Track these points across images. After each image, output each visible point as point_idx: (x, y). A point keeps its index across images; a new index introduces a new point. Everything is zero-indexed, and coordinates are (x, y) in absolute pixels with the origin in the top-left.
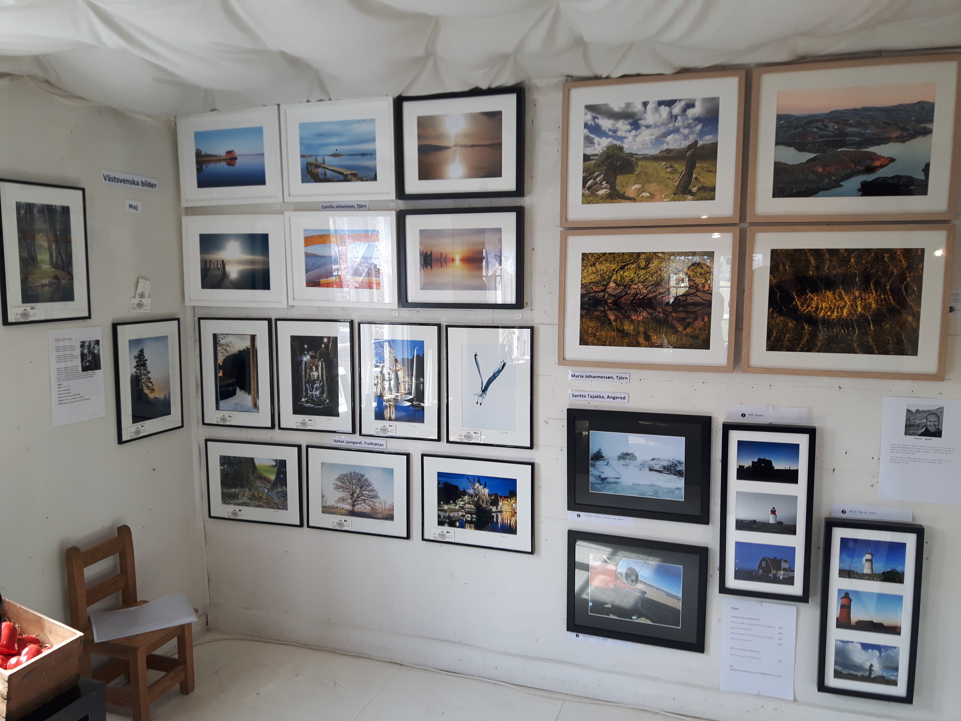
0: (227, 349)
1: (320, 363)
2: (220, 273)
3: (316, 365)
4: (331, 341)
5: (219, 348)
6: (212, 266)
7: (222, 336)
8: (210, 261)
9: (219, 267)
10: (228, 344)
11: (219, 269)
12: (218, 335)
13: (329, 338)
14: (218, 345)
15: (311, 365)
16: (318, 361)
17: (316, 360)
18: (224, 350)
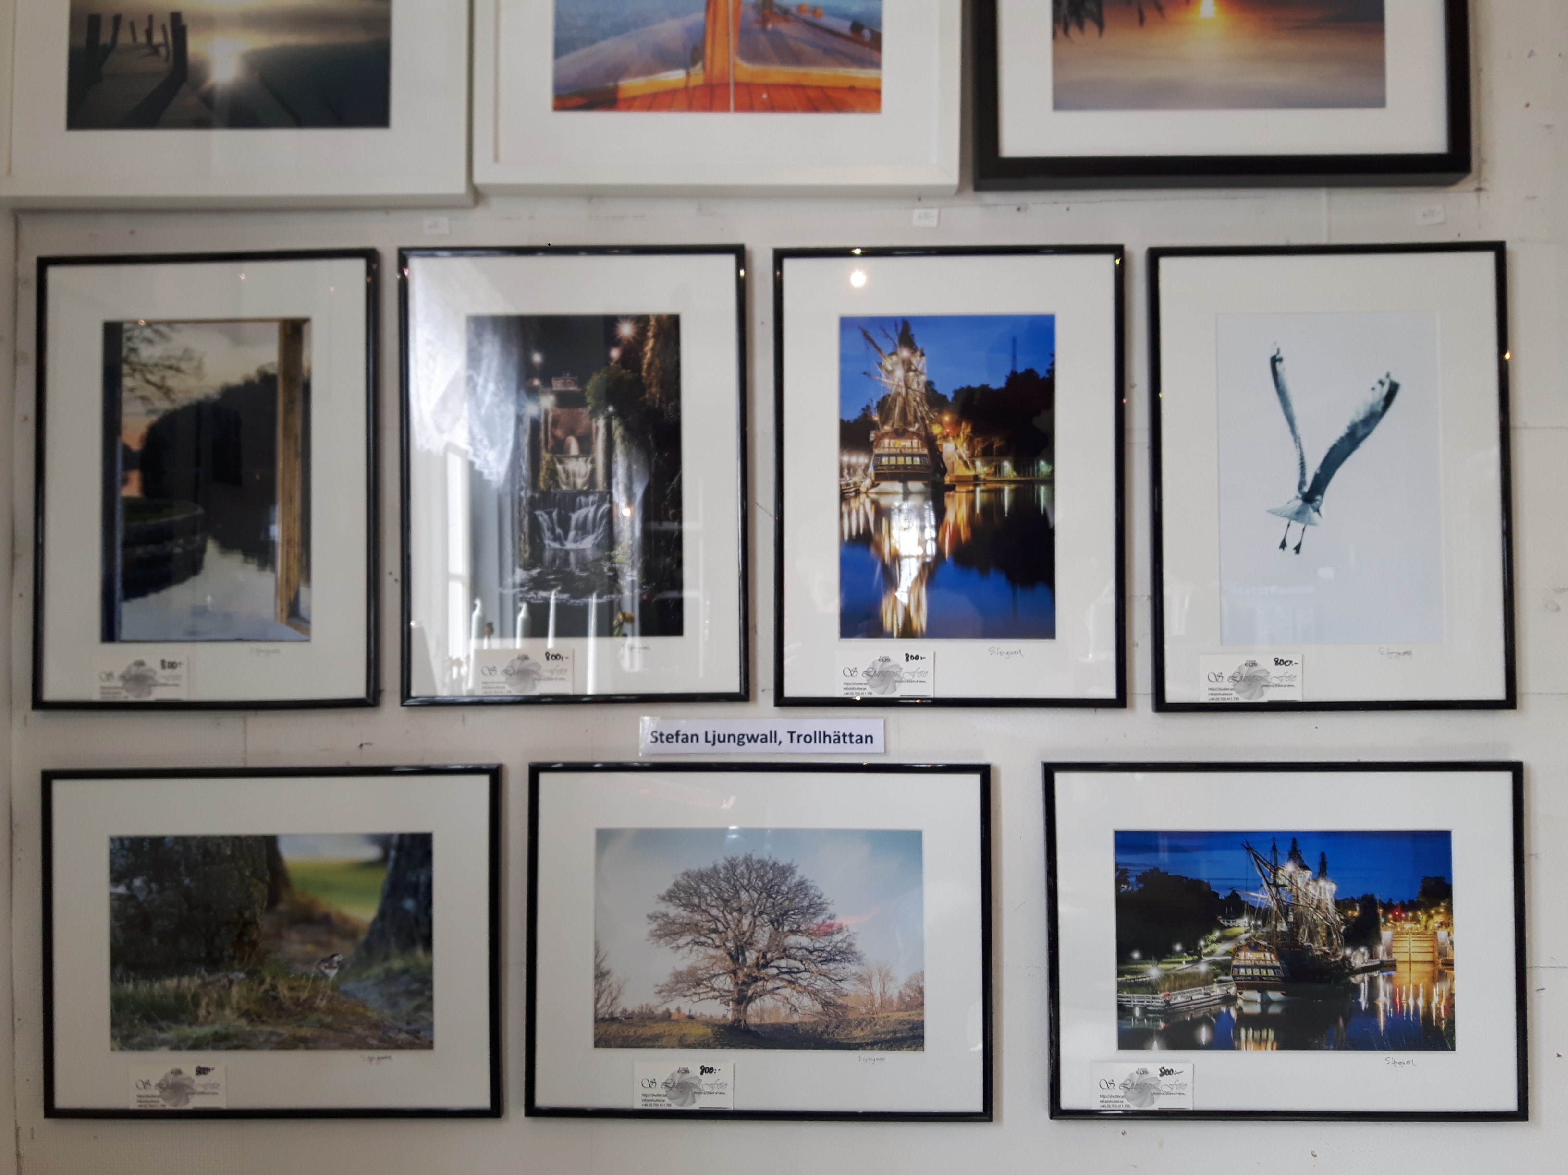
0: (170, 383)
1: (601, 423)
2: (161, 65)
3: (580, 431)
4: (650, 334)
5: (128, 382)
6: (124, 38)
7: (148, 333)
8: (117, 20)
9: (158, 38)
10: (173, 362)
11: (155, 50)
12: (126, 326)
13: (641, 321)
14: (126, 369)
15: (559, 433)
16: (594, 414)
17: (585, 412)
18: (153, 389)
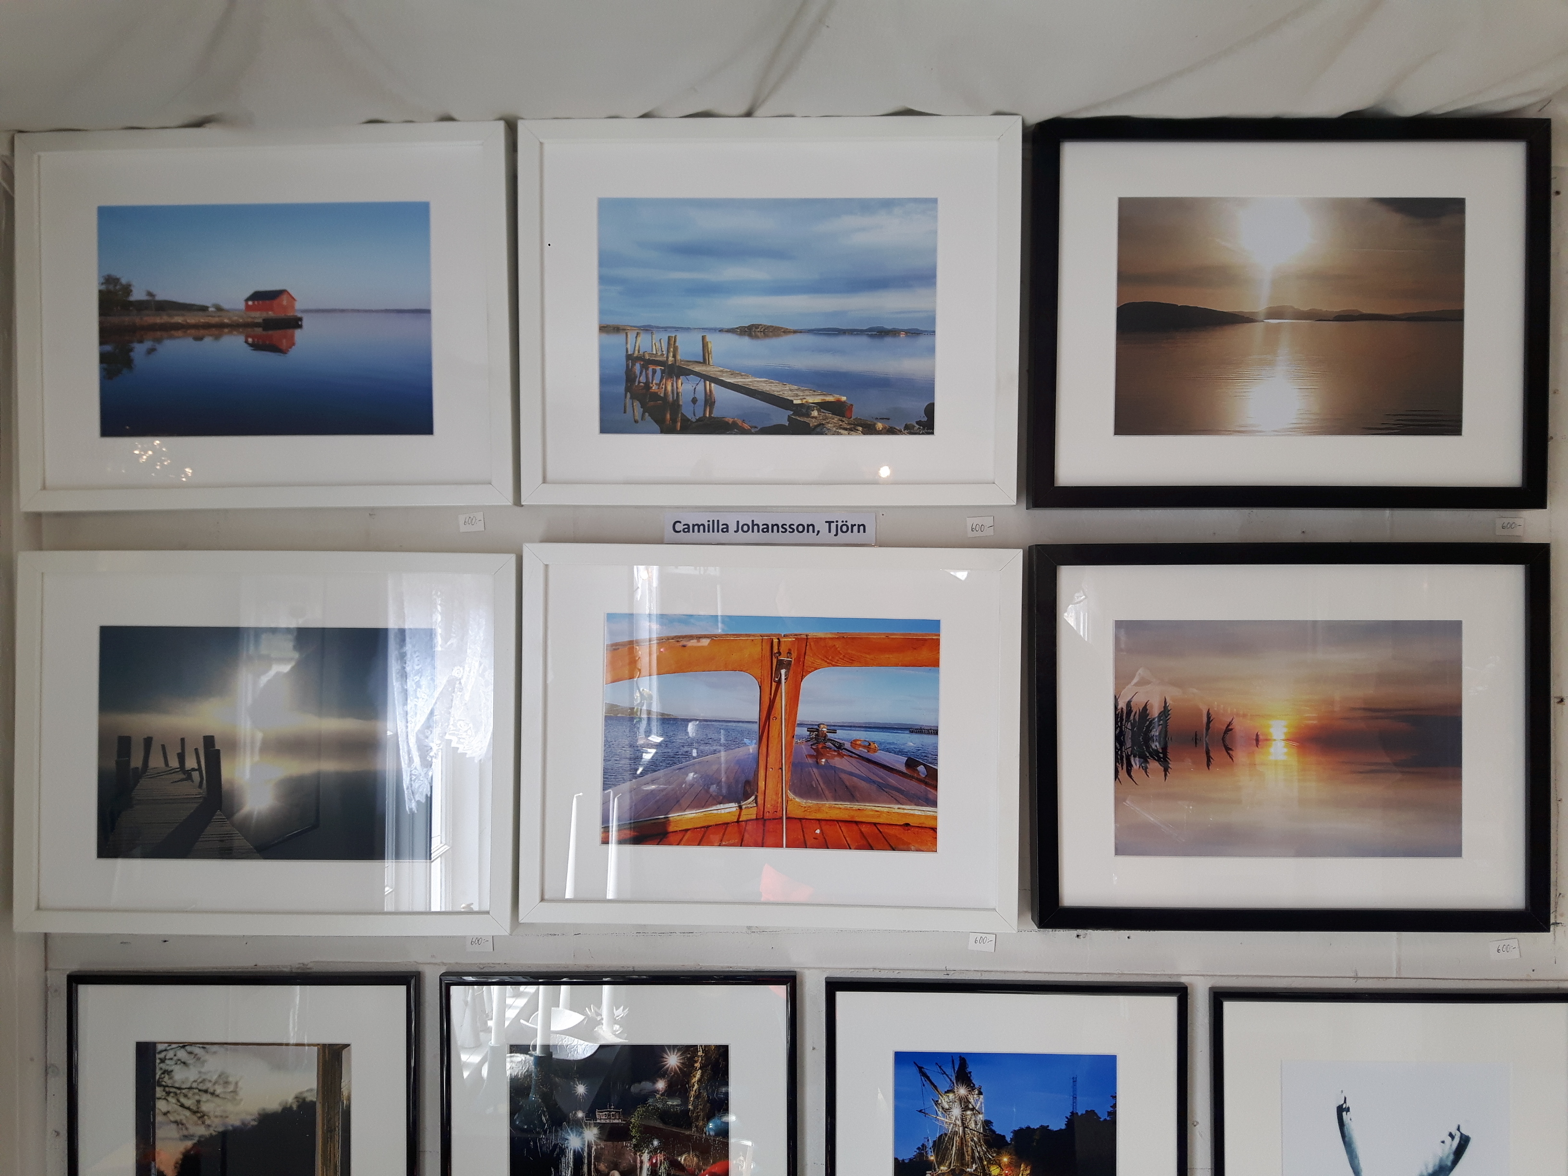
0: (204, 1108)
1: (646, 1157)
2: (193, 790)
3: (624, 1165)
4: (697, 1065)
5: (161, 1106)
6: (156, 762)
7: (182, 1054)
8: (148, 742)
9: (191, 763)
10: (208, 1085)
11: (188, 775)
12: (160, 1047)
13: (688, 1051)
14: (159, 1092)
15: (602, 1167)
16: (638, 1148)
17: (629, 1145)
18: (188, 1113)
